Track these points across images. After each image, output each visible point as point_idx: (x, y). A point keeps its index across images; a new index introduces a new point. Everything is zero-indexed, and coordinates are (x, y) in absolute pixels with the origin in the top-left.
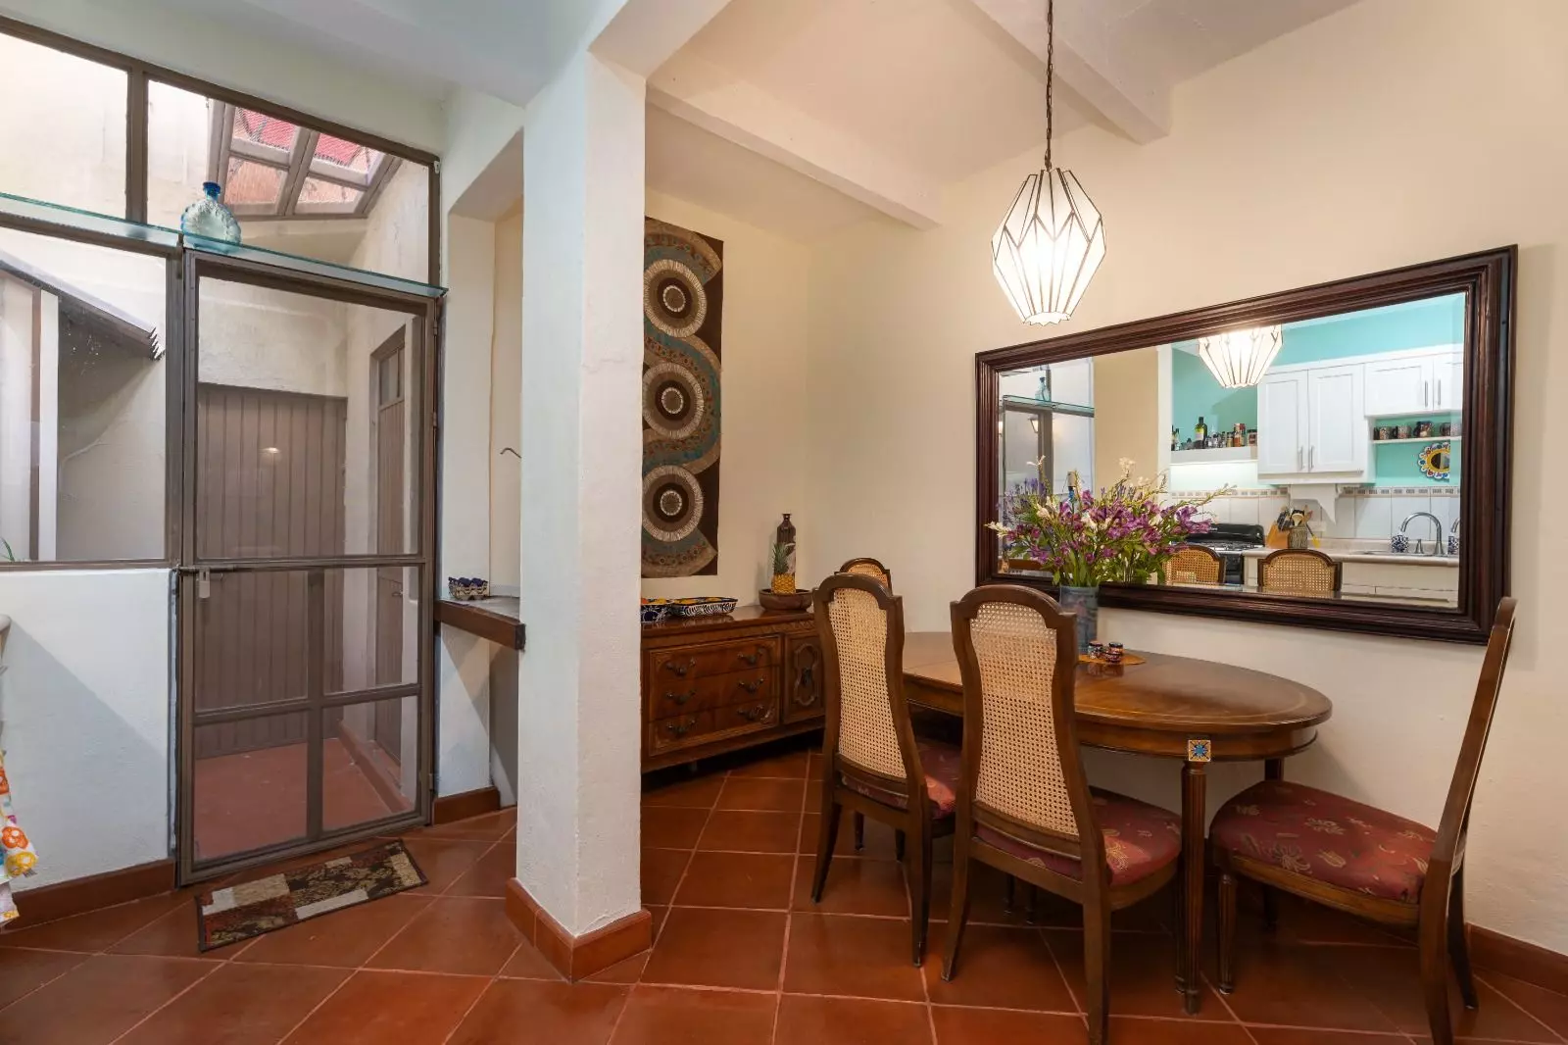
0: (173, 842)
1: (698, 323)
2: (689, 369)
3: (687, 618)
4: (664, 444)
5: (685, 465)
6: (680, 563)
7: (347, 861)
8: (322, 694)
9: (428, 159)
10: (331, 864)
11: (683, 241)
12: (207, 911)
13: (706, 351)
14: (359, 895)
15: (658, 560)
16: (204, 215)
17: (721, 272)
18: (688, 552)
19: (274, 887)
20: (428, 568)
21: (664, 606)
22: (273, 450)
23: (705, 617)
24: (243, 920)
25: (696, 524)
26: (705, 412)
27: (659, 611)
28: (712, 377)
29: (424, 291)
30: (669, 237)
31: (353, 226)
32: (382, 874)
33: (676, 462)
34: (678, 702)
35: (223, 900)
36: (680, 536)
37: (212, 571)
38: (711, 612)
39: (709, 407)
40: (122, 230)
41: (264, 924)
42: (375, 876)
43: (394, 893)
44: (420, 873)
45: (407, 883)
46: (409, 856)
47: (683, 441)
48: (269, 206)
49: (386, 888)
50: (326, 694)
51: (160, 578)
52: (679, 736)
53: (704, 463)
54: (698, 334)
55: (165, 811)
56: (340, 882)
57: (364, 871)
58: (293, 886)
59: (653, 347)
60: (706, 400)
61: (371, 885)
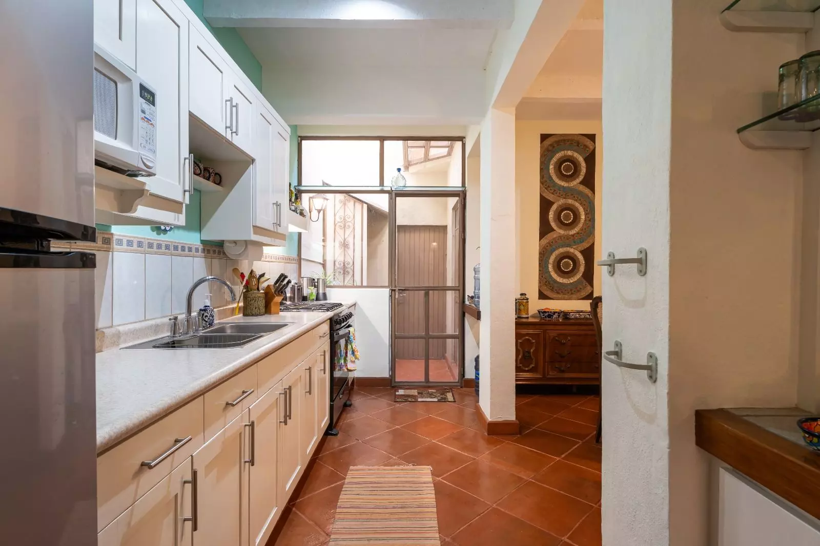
0: (391, 374)
1: (581, 178)
2: (576, 200)
3: (570, 319)
4: (563, 238)
5: (574, 247)
6: (572, 294)
7: (435, 391)
8: (429, 333)
9: (461, 139)
10: (430, 391)
11: (572, 140)
12: (397, 393)
13: (587, 191)
14: (436, 400)
15: (560, 292)
16: (397, 178)
17: (594, 150)
18: (576, 288)
19: (414, 392)
20: (461, 291)
21: (556, 312)
22: (435, 244)
23: (580, 319)
24: (405, 398)
25: (581, 275)
26: (585, 220)
27: (554, 314)
28: (590, 203)
29: (460, 189)
30: (564, 140)
31: (447, 159)
32: (443, 396)
33: (569, 246)
34: (562, 357)
35: (401, 392)
36: (572, 280)
37: (399, 290)
38: (583, 317)
39: (588, 217)
40: (379, 189)
41: (410, 400)
42: (441, 396)
43: (445, 402)
44: (454, 398)
45: (449, 400)
46: (453, 394)
47: (573, 235)
48: (421, 158)
49: (443, 400)
50: (430, 334)
51: (387, 292)
52: (563, 371)
53: (586, 245)
54: (581, 183)
55: (388, 362)
56: (431, 395)
57: (439, 395)
58: (419, 393)
59: (556, 193)
60: (586, 214)
61: (439, 398)
